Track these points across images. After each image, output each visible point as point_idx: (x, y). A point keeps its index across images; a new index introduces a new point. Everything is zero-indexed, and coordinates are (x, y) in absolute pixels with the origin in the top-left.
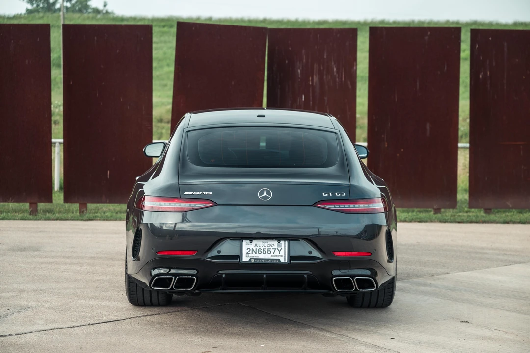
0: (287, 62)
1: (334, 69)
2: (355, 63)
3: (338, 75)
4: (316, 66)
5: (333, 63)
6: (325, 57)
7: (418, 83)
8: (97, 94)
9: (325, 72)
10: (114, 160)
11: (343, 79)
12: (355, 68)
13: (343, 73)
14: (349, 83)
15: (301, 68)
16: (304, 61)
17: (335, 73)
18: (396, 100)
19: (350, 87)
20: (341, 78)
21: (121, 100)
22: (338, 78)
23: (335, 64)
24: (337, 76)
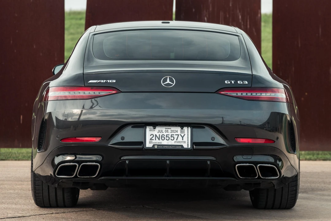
0: (194, 10)
1: (239, 17)
2: (259, 11)
3: (244, 22)
4: (222, 14)
5: (238, 11)
6: (231, 5)
7: (320, 30)
8: (12, 42)
9: (231, 20)
10: (27, 105)
11: (248, 27)
12: (259, 15)
13: (248, 20)
14: (254, 30)
15: (207, 16)
16: (211, 9)
17: (240, 21)
18: (300, 45)
19: (255, 34)
20: (247, 26)
21: (35, 47)
22: (244, 25)
23: (240, 11)
24: (242, 23)
